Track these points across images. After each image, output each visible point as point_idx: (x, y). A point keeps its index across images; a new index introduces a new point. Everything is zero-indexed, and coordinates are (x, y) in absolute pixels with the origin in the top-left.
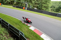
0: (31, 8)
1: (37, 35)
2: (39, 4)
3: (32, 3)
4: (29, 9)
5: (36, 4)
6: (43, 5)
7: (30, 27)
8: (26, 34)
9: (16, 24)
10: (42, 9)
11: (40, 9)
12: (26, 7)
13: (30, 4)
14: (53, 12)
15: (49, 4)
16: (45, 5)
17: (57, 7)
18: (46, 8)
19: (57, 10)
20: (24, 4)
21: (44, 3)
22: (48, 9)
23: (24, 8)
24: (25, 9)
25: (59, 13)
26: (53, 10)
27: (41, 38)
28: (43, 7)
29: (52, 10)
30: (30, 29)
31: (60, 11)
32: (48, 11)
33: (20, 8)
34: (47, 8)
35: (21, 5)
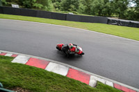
7: (12, 58)
18: (42, 3)
19: (65, 6)
22: (47, 6)
25: (70, 13)
27: (47, 72)
28: (35, 1)
29: (56, 7)
30: (16, 64)
31: (70, 8)
34: (44, 2)
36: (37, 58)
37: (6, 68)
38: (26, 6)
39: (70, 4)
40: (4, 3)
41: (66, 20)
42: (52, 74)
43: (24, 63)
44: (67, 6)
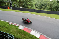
0: (16, 7)
2: (24, 3)
3: (17, 2)
4: (14, 8)
6: (28, 3)
7: (18, 27)
10: (28, 7)
11: (26, 8)
13: (15, 3)
14: (38, 9)
16: (30, 3)
17: (40, 4)
18: (31, 6)
20: (8, 4)
21: (29, 2)
22: (33, 7)
24: (10, 9)
25: (42, 10)
26: (37, 7)
28: (28, 5)
30: (19, 29)
31: (42, 8)
33: (4, 8)
36: (27, 28)
37: (16, 30)
38: (25, 7)
39: (42, 6)
40: (18, 6)
41: (40, 13)
42: (33, 36)
43: (22, 29)
44: (41, 7)
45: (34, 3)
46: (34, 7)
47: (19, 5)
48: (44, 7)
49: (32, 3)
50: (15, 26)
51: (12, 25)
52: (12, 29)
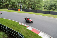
1: (35, 34)
2: (32, 4)
3: (26, 4)
4: (24, 10)
5: (29, 4)
6: (36, 5)
7: (27, 27)
8: (25, 35)
9: (14, 26)
12: (21, 8)
13: (24, 5)
14: (46, 10)
15: (41, 3)
16: (38, 5)
17: (49, 5)
19: (49, 8)
21: (37, 3)
23: (19, 9)
24: (20, 11)
25: (51, 11)
26: (46, 9)
27: (39, 36)
28: (37, 7)
30: (28, 29)
32: (42, 10)
33: (15, 10)
34: (40, 7)
35: (16, 7)
36: (36, 29)
37: (25, 30)
38: (33, 9)
39: (52, 7)
41: (49, 14)
43: (31, 30)
44: (50, 8)
45: (43, 5)
46: (43, 8)
47: (28, 7)
48: (53, 8)
49: (41, 4)
50: (24, 26)
51: (21, 25)
52: (22, 29)
